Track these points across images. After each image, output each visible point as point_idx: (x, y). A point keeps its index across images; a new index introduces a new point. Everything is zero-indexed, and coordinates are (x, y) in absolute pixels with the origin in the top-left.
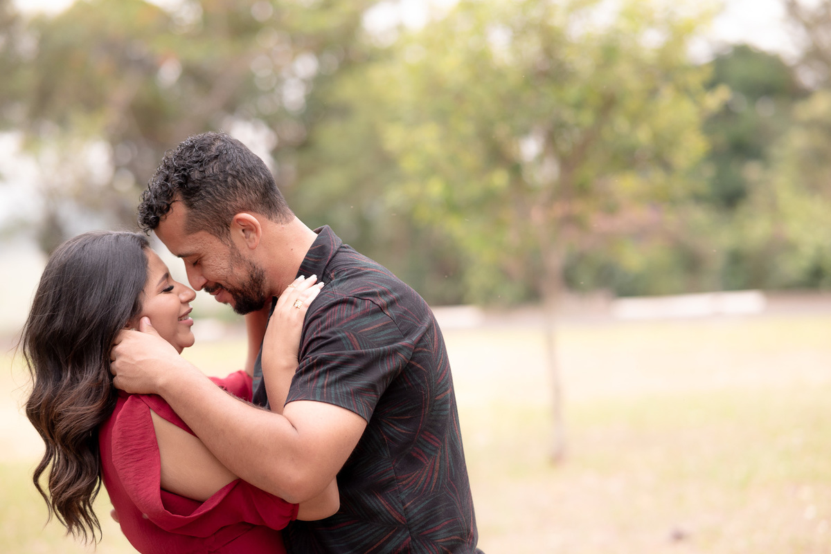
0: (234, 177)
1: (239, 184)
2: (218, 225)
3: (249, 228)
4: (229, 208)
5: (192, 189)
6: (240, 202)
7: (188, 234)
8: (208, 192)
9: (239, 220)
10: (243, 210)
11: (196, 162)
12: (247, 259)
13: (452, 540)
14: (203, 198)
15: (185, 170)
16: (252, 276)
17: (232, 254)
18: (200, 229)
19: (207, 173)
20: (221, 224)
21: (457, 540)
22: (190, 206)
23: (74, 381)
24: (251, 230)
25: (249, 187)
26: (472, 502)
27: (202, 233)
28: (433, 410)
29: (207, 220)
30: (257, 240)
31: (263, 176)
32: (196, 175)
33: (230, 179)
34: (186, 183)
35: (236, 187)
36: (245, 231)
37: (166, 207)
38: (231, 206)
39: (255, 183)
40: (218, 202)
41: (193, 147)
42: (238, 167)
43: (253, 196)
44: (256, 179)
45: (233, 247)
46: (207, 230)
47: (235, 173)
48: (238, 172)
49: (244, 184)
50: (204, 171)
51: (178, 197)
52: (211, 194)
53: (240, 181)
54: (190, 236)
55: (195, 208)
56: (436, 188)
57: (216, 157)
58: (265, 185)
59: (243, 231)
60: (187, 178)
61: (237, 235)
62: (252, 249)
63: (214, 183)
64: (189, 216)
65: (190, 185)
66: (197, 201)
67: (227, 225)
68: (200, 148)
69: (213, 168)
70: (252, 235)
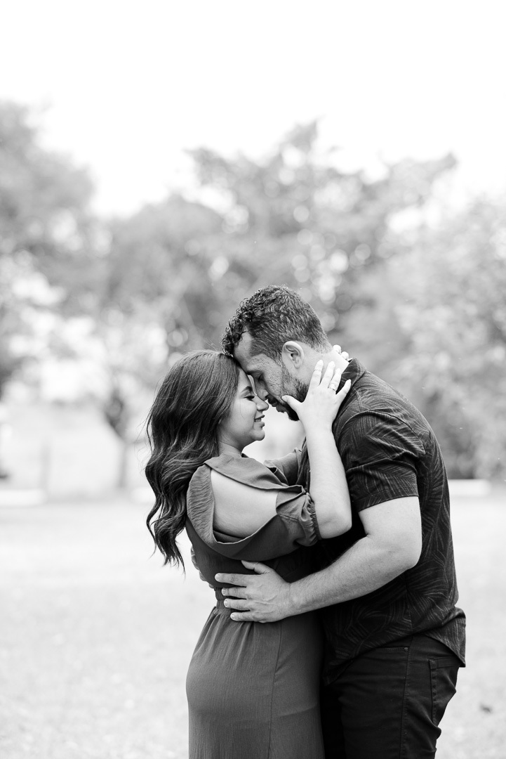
0: (285, 315)
1: (288, 320)
2: (273, 350)
3: (295, 353)
4: (280, 337)
5: (255, 323)
6: (289, 333)
7: (252, 356)
8: (266, 325)
9: (287, 347)
10: (291, 339)
11: (259, 304)
12: (293, 376)
13: (438, 595)
14: (262, 329)
15: (251, 309)
16: (297, 389)
17: (283, 373)
18: (261, 352)
19: (266, 312)
20: (275, 349)
21: (442, 595)
22: (253, 335)
23: (178, 447)
24: (297, 354)
25: (296, 323)
26: (455, 570)
27: (262, 355)
28: (430, 498)
29: (265, 346)
30: (301, 362)
31: (308, 316)
32: (259, 313)
33: (282, 316)
34: (251, 319)
35: (286, 322)
36: (294, 356)
37: (238, 336)
38: (282, 336)
39: (301, 321)
40: (273, 332)
41: (259, 294)
42: (289, 308)
43: (299, 329)
44: (302, 318)
45: (284, 367)
46: (265, 353)
47: (286, 312)
48: (288, 311)
49: (292, 321)
50: (264, 310)
51: (246, 329)
52: (268, 327)
53: (289, 318)
54: (254, 358)
55: (257, 336)
56: (443, 361)
57: (273, 301)
58: (309, 323)
59: (292, 355)
60: (252, 315)
61: (286, 357)
62: (297, 368)
63: (270, 319)
64: (253, 342)
65: (254, 320)
66: (258, 331)
67: (280, 351)
68: (263, 295)
69: (271, 308)
70: (297, 358)
